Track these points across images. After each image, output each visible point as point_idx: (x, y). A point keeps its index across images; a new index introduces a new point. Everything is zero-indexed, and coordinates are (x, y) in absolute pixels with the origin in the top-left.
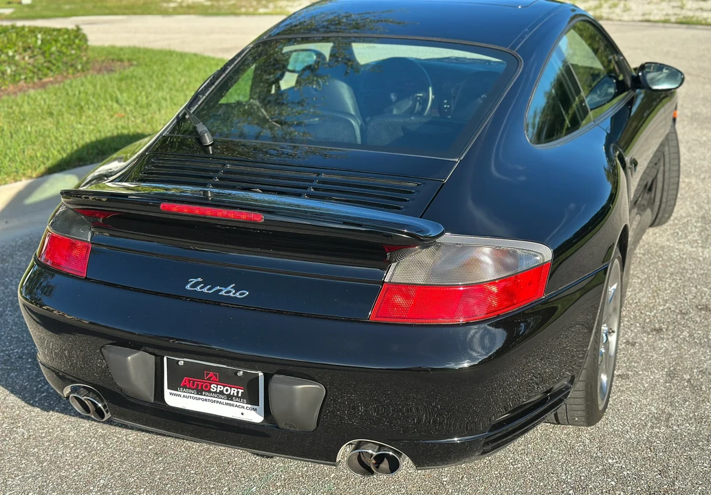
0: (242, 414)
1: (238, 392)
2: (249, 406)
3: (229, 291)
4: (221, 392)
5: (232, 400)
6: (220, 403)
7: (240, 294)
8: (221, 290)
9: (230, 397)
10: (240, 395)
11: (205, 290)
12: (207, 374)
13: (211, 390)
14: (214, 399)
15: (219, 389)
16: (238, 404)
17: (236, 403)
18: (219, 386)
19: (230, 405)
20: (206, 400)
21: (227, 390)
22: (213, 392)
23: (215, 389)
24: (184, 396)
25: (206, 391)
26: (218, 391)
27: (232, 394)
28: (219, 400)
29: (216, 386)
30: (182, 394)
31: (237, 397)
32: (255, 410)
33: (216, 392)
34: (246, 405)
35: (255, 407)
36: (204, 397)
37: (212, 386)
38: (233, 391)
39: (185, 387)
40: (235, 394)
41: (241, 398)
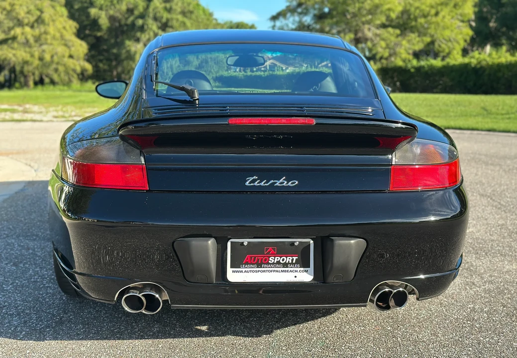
0: (296, 277)
1: (293, 260)
2: (302, 269)
3: (282, 182)
4: (278, 263)
5: (287, 267)
6: (277, 271)
7: (292, 184)
8: (276, 183)
9: (285, 265)
10: (294, 262)
11: (262, 184)
12: (267, 249)
13: (270, 262)
14: (271, 269)
15: (276, 260)
16: (292, 269)
17: (289, 269)
18: (276, 258)
19: (285, 271)
20: (264, 271)
21: (283, 260)
22: (270, 264)
23: (273, 261)
24: (245, 271)
25: (265, 264)
26: (275, 262)
27: (287, 262)
28: (276, 269)
29: (273, 258)
30: (244, 270)
31: (292, 263)
32: (306, 271)
33: (274, 263)
34: (298, 269)
35: (306, 269)
36: (263, 269)
37: (270, 259)
38: (289, 259)
39: (247, 263)
40: (290, 262)
41: (295, 264)
